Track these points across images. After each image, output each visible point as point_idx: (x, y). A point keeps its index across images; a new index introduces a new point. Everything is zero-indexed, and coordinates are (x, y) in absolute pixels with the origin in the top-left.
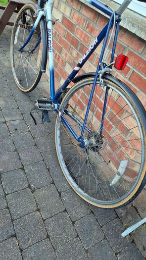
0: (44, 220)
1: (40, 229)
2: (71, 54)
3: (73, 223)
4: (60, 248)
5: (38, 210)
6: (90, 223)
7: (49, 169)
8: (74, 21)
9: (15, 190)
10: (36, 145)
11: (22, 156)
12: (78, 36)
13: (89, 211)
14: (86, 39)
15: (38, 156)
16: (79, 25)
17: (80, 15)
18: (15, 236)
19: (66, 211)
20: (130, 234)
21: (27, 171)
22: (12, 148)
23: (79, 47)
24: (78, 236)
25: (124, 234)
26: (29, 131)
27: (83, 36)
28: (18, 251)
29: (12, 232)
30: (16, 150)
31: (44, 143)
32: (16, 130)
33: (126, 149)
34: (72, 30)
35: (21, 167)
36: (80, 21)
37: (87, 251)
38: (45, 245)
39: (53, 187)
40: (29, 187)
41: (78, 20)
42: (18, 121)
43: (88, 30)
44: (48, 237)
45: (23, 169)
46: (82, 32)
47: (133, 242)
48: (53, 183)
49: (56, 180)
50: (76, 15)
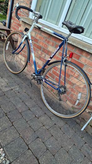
0: (48, 130)
1: (48, 133)
2: (37, 53)
3: (60, 129)
4: (59, 139)
5: (44, 126)
6: (67, 128)
7: (41, 108)
8: (38, 38)
9: (30, 119)
10: (31, 98)
11: (27, 104)
12: (41, 45)
13: (65, 123)
14: (46, 46)
15: (34, 103)
16: (41, 40)
17: (41, 36)
18: (38, 137)
19: (55, 124)
20: (84, 129)
21: (32, 110)
22: (21, 101)
23: (42, 50)
24: (64, 133)
25: (82, 129)
26: (25, 92)
27: (44, 45)
28: (42, 143)
29: (36, 136)
30: (23, 102)
31: (34, 97)
32: (19, 92)
33: (74, 93)
34: (37, 42)
35: (28, 109)
36: (42, 38)
37: (70, 138)
38: (52, 139)
39: (46, 115)
40: (36, 117)
41: (40, 38)
42: (18, 88)
43: (46, 42)
44: (52, 136)
45: (29, 109)
46: (43, 43)
47: (87, 132)
48: (45, 114)
49: (46, 112)
50: (39, 36)
